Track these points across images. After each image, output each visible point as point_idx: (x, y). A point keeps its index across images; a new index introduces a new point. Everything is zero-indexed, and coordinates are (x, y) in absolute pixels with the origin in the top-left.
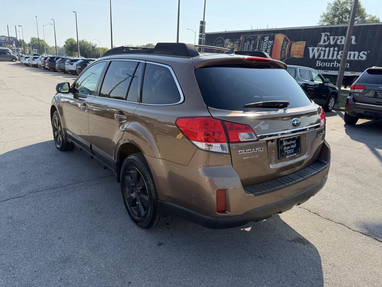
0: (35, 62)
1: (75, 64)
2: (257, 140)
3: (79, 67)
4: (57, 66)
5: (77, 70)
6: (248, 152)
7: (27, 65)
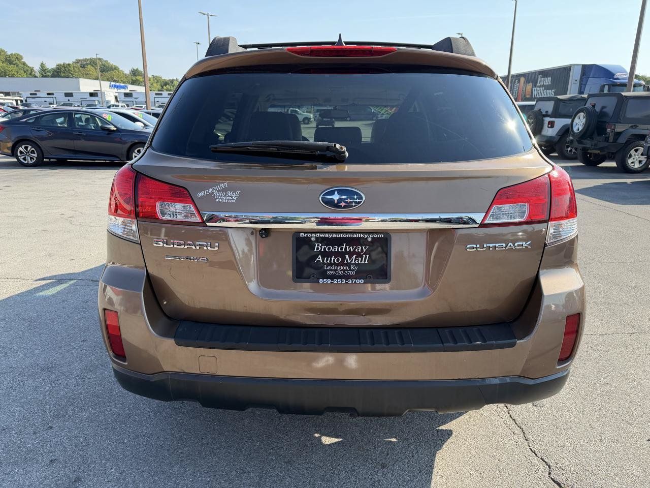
2: (203, 223)
6: (175, 246)
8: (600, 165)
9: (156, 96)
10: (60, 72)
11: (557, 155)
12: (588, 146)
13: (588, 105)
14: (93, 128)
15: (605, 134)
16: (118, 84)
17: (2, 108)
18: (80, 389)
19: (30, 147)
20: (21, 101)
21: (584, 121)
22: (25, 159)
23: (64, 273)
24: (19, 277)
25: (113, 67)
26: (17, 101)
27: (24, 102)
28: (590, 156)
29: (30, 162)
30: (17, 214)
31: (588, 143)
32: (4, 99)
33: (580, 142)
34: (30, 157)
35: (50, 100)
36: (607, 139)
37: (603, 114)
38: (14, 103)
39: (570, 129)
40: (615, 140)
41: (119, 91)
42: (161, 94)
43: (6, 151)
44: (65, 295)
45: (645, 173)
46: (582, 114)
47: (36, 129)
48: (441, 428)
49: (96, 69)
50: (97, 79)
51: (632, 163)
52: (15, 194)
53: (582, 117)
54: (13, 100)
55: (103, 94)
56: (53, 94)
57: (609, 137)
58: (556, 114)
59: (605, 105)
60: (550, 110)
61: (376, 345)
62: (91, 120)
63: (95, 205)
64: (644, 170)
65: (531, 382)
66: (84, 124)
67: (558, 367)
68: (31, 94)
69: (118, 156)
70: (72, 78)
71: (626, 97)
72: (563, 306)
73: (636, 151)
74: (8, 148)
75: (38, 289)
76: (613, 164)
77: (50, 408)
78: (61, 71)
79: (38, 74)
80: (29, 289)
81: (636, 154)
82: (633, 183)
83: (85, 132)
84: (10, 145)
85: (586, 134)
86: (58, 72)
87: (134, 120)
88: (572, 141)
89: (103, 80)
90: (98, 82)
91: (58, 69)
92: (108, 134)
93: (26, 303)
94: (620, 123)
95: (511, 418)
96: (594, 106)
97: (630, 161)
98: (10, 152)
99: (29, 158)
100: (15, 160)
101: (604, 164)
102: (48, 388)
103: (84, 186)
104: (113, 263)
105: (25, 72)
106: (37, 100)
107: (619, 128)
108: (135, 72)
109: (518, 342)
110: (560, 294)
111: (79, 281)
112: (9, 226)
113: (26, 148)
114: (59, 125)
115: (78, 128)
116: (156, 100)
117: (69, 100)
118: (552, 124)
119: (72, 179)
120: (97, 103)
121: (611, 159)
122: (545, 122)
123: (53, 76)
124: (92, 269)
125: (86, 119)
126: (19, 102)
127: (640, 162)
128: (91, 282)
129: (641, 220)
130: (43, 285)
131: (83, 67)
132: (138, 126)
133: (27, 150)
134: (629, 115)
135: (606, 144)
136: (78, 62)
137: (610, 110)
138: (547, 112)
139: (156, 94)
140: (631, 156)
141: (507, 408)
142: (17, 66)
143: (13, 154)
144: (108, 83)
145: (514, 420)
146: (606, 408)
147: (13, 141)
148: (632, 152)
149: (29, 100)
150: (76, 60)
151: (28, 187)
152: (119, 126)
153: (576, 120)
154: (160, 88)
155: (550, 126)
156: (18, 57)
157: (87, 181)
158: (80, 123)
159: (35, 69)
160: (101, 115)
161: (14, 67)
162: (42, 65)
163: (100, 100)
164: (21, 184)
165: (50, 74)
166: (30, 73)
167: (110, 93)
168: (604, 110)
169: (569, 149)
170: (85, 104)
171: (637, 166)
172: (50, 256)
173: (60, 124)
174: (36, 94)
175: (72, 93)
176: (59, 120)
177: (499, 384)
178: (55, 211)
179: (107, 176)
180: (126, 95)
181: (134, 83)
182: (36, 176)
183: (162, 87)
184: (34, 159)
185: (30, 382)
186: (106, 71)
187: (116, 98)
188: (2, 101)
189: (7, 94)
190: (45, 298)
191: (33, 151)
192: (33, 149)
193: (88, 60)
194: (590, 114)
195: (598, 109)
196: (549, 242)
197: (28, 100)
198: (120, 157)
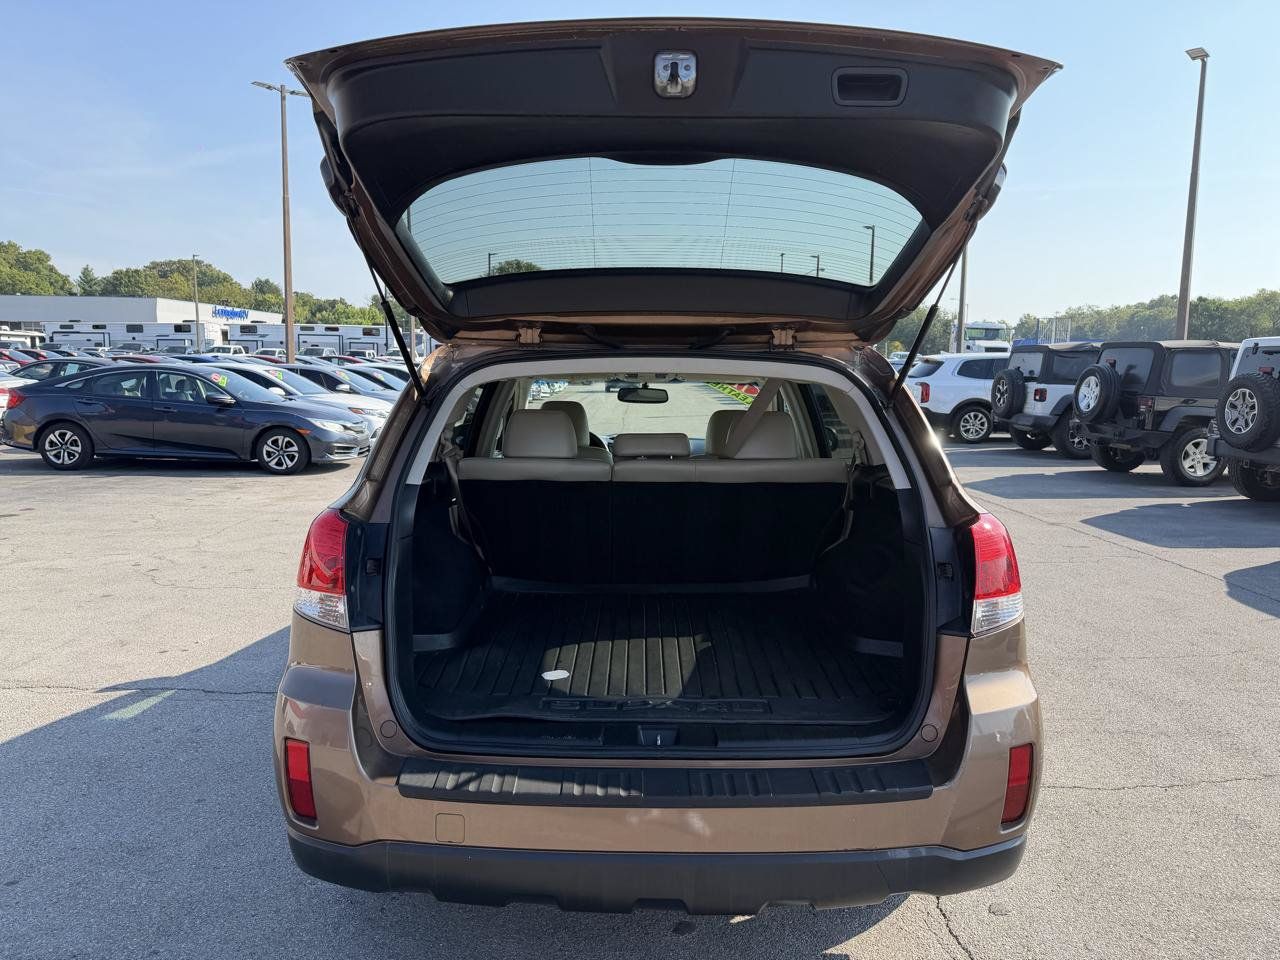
8: (1134, 471)
9: (302, 332)
10: (120, 285)
11: (1054, 449)
12: (1107, 436)
13: (1103, 363)
14: (190, 399)
15: (1139, 414)
16: (229, 309)
17: (7, 353)
18: (201, 886)
19: (69, 434)
20: (42, 339)
21: (1097, 390)
22: (57, 456)
23: (150, 677)
24: (67, 683)
25: (222, 277)
26: (33, 339)
27: (48, 341)
28: (1116, 454)
29: (67, 461)
30: (51, 563)
31: (1108, 431)
32: (9, 336)
33: (1092, 428)
34: (69, 453)
35: (98, 338)
36: (1141, 425)
37: (1130, 379)
38: (28, 342)
39: (1075, 406)
40: (1157, 424)
41: (231, 321)
42: (312, 329)
43: (22, 440)
44: (157, 718)
45: (1215, 486)
46: (1092, 380)
47: (84, 401)
48: (828, 952)
49: (188, 280)
50: (189, 298)
51: (1192, 467)
52: (43, 526)
53: (1093, 384)
54: (25, 337)
55: (200, 326)
56: (104, 327)
57: (1144, 420)
58: (1049, 375)
59: (1134, 363)
60: (1037, 370)
61: (714, 797)
62: (187, 384)
63: (196, 546)
64: (1214, 481)
65: (959, 856)
66: (174, 390)
67: (1002, 832)
68: (62, 327)
69: (235, 451)
70: (140, 296)
71: (1169, 349)
72: (1011, 734)
73: (1197, 445)
74: (27, 436)
75: (105, 708)
76: (1156, 469)
77: (150, 918)
78: (121, 283)
79: (76, 290)
80: (90, 706)
81: (1197, 451)
82: (1193, 505)
83: (176, 407)
84: (32, 429)
85: (1104, 413)
86: (115, 286)
87: (267, 383)
88: (1078, 427)
89: (201, 301)
90: (192, 305)
91: (116, 279)
92: (218, 408)
93: (87, 732)
94: (1163, 395)
95: (951, 933)
96: (1113, 365)
97: (1186, 464)
98: (30, 442)
99: (66, 454)
100: (39, 456)
101: (1142, 469)
102: (143, 885)
103: (171, 510)
104: (299, 663)
105: (51, 284)
106: (73, 337)
107: (1162, 405)
108: (262, 287)
109: (935, 789)
110: (1005, 712)
111: (181, 692)
112: (40, 586)
113: (62, 436)
114: (127, 394)
115: (164, 400)
116: (302, 338)
117: (134, 338)
118: (1041, 395)
119: (148, 495)
120: (187, 343)
121: (1152, 458)
122: (1029, 390)
123: (105, 293)
124: (202, 668)
125: (178, 383)
126: (37, 341)
127: (1205, 466)
128: (204, 694)
129: (1202, 577)
130: (116, 700)
131: (164, 275)
132: (275, 395)
133: (63, 440)
134: (1178, 381)
135: (1139, 433)
136: (154, 268)
137: (1143, 372)
138: (1031, 372)
139: (302, 329)
140: (1187, 455)
141: (945, 917)
142: (38, 273)
143: (37, 446)
144: (210, 308)
145: (956, 937)
146: (1114, 915)
147: (39, 423)
148: (1190, 448)
149: (57, 338)
150: (152, 263)
151: (68, 510)
152: (239, 395)
153: (1084, 390)
154: (309, 316)
155: (1037, 398)
156: (41, 258)
157: (177, 499)
158: (168, 390)
159: (71, 279)
160: (208, 377)
161: (32, 276)
162: (86, 272)
163: (195, 338)
164: (53, 504)
165: (99, 289)
166: (61, 286)
167: (213, 325)
168: (1132, 372)
169: (1076, 440)
170: (164, 346)
171: (1200, 472)
172: (123, 644)
173: (129, 390)
174: (71, 327)
175: (141, 326)
176: (127, 384)
177: (908, 859)
178: (120, 558)
179: (215, 490)
180: (245, 329)
181: (258, 306)
182: (78, 488)
183: (314, 314)
184: (74, 456)
185: (111, 874)
186: (206, 284)
187: (225, 334)
188: (4, 339)
189: (15, 326)
190: (122, 724)
191: (75, 441)
192: (76, 438)
193: (174, 263)
194: (1107, 381)
195: (1121, 370)
196: (976, 631)
197: (54, 338)
198: (239, 453)
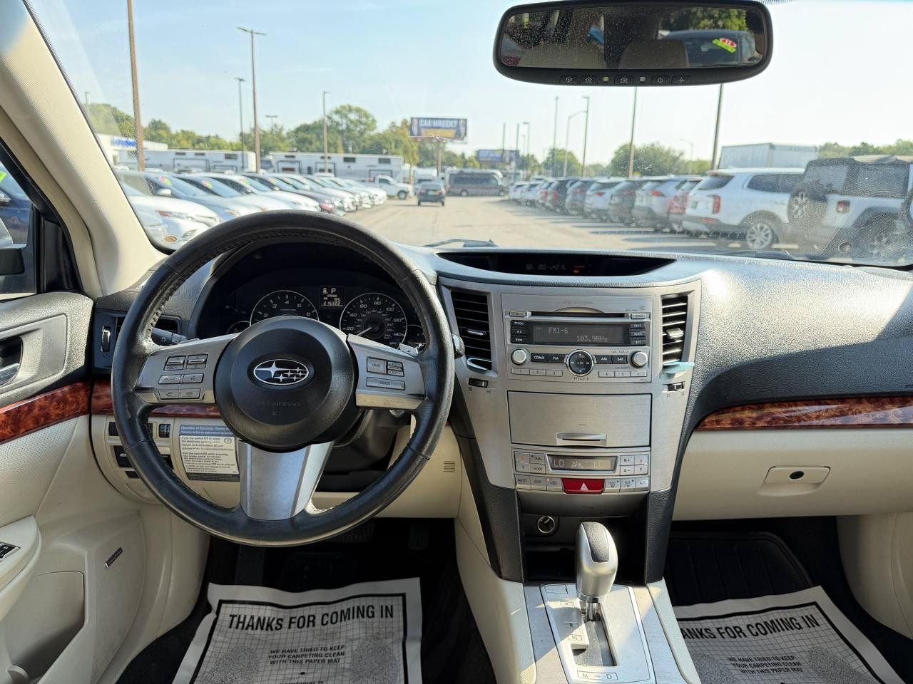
0: (530, 196)
1: (608, 192)
3: (616, 200)
4: (568, 200)
5: (611, 208)
7: (517, 202)
41: (123, 148)
42: (184, 154)
60: (839, 182)
108: (156, 125)
118: (844, 206)
122: (831, 202)
155: (840, 209)
181: (153, 138)
